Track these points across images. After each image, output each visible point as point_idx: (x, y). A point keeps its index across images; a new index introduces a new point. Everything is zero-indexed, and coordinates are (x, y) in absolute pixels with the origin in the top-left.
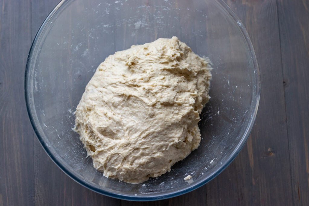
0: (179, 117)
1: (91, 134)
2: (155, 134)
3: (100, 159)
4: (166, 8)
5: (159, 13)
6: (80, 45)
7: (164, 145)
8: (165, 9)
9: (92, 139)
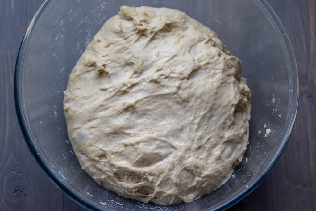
0: (219, 76)
1: (130, 177)
2: (209, 115)
3: (167, 191)
4: (104, 5)
5: (100, 15)
6: (55, 108)
7: (226, 119)
8: (103, 7)
9: (136, 182)
